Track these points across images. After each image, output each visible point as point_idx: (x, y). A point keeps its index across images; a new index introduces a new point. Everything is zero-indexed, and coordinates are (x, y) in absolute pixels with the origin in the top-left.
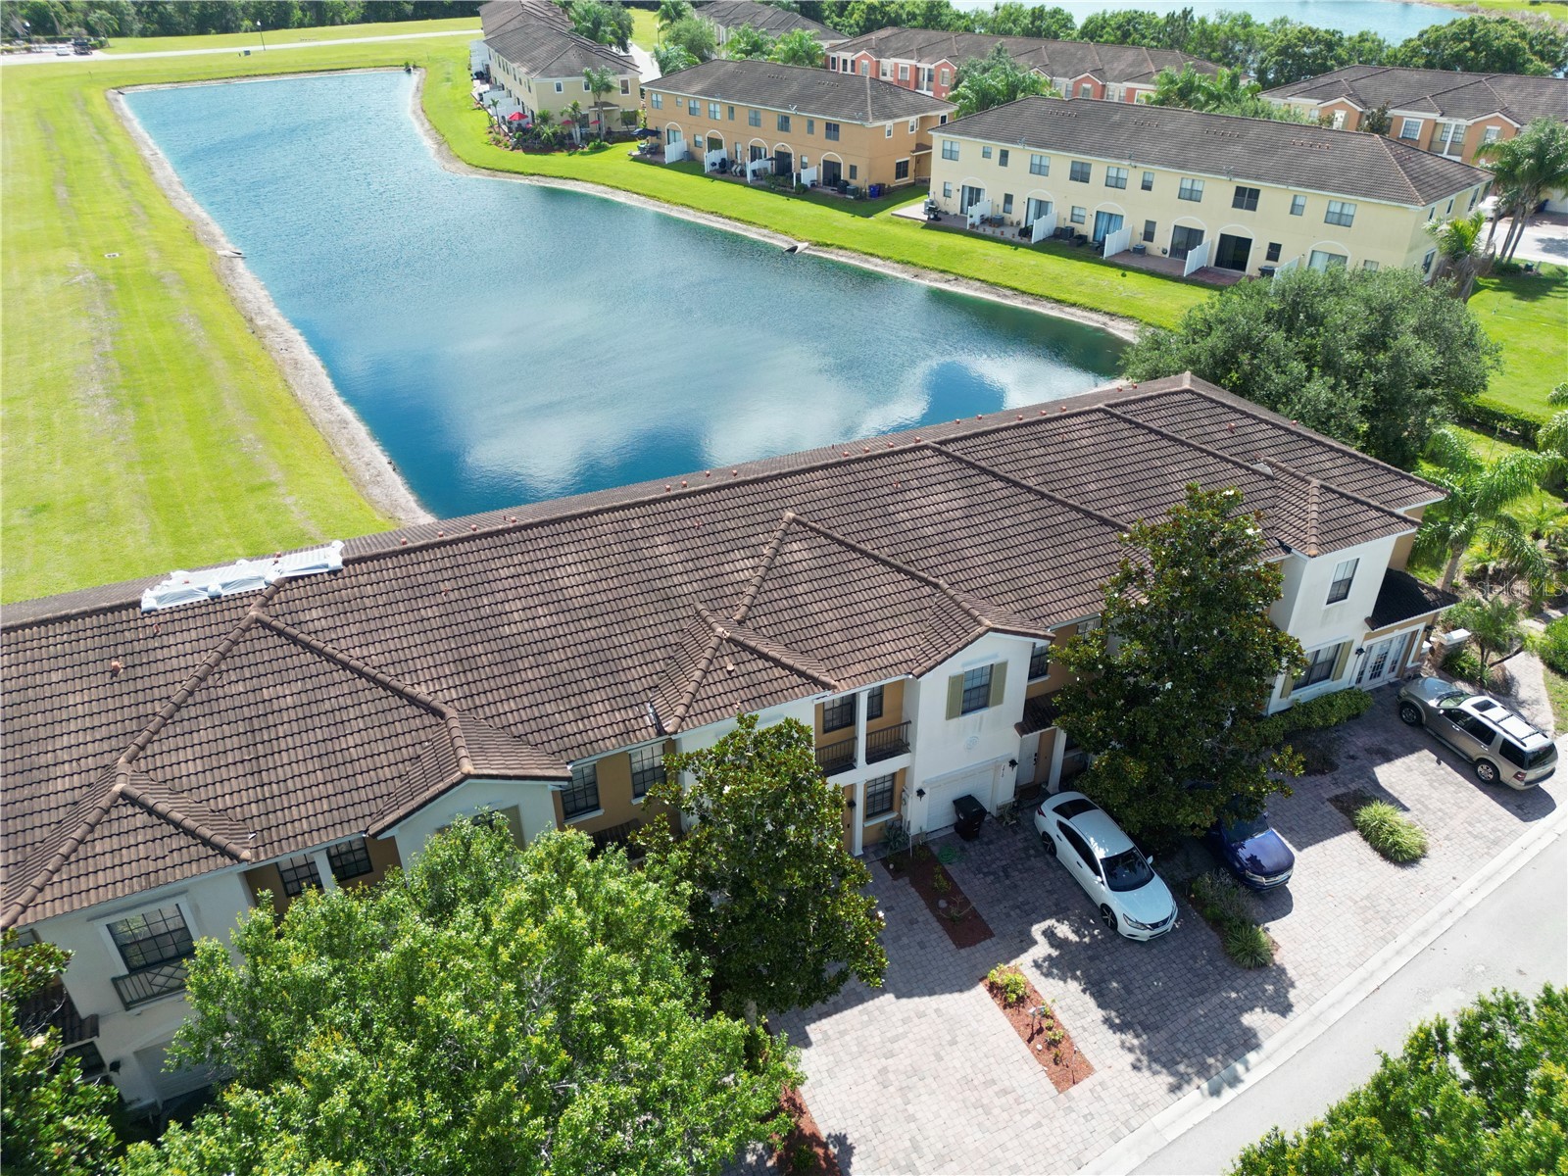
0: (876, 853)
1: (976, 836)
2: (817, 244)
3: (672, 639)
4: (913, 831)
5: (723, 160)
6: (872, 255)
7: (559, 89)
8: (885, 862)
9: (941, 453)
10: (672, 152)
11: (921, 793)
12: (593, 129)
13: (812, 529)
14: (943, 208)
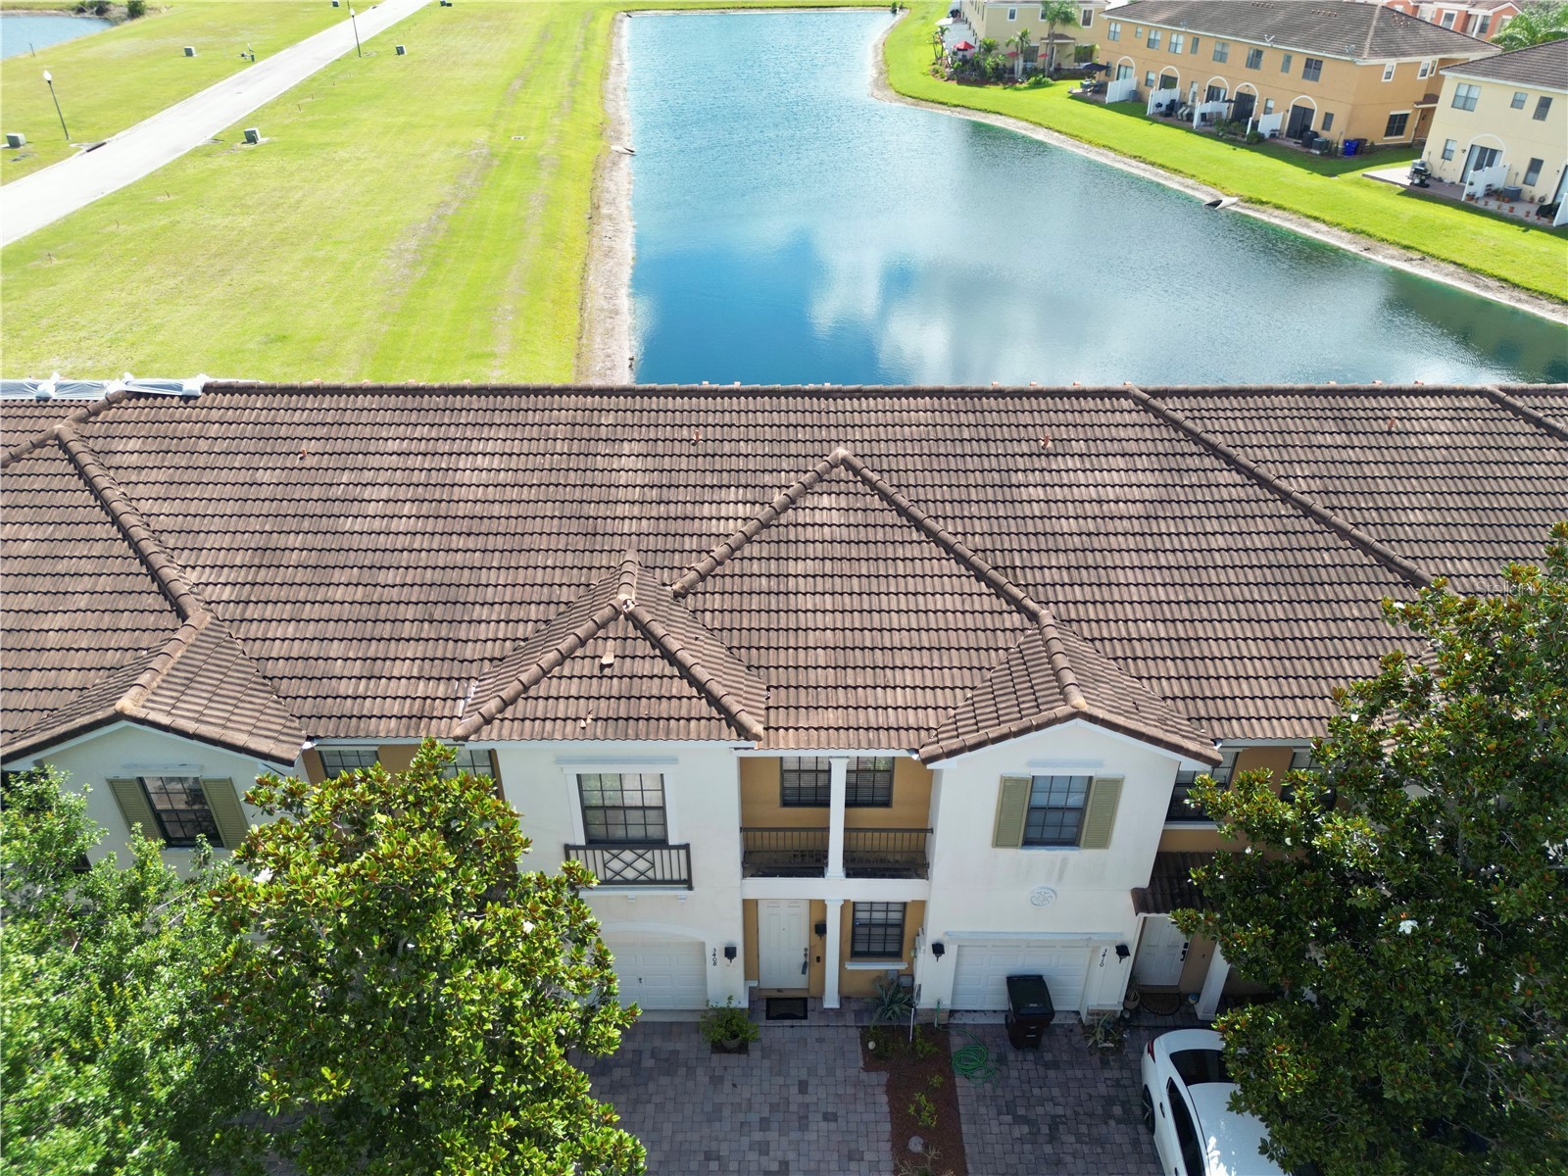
0: (858, 1014)
1: (1035, 1045)
2: (1250, 200)
3: (565, 594)
4: (925, 1001)
5: (1173, 101)
6: (1316, 219)
7: (1012, 16)
8: (866, 1034)
9: (1148, 408)
10: (1116, 90)
11: (938, 949)
12: (1040, 63)
13: (866, 481)
14: (1437, 173)
